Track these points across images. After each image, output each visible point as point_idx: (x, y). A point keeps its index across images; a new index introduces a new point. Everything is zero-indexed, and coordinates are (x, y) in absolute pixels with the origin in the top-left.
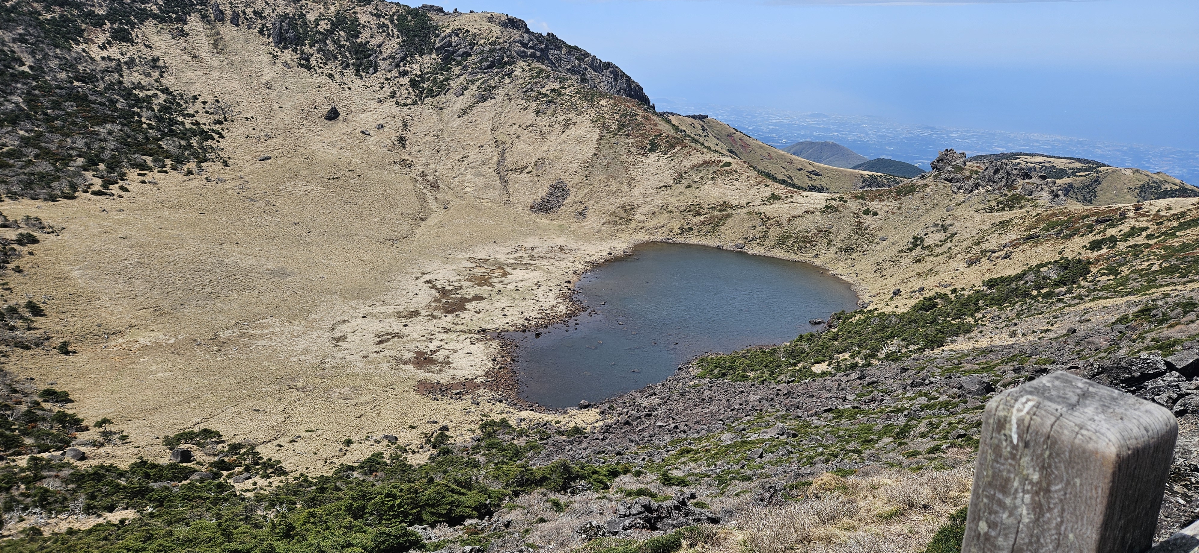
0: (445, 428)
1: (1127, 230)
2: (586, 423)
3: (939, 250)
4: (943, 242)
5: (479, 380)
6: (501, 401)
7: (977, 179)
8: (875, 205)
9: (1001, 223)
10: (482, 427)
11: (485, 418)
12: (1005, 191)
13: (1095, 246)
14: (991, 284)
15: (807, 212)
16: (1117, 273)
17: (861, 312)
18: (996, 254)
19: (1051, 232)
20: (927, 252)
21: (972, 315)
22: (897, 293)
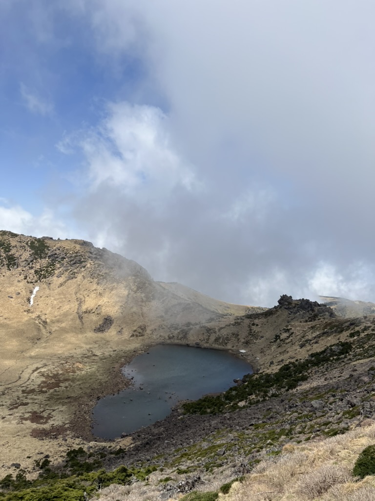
0: (47, 456)
1: (363, 327)
2: (126, 446)
3: (287, 341)
4: (289, 337)
5: (67, 426)
6: (78, 438)
7: (299, 307)
8: (256, 321)
9: (311, 327)
10: (69, 454)
11: (69, 448)
12: (311, 312)
13: (352, 335)
14: (312, 355)
15: (227, 325)
16: (363, 348)
17: (257, 374)
18: (312, 342)
19: (333, 330)
20: (282, 342)
21: (307, 372)
22: (272, 363)
